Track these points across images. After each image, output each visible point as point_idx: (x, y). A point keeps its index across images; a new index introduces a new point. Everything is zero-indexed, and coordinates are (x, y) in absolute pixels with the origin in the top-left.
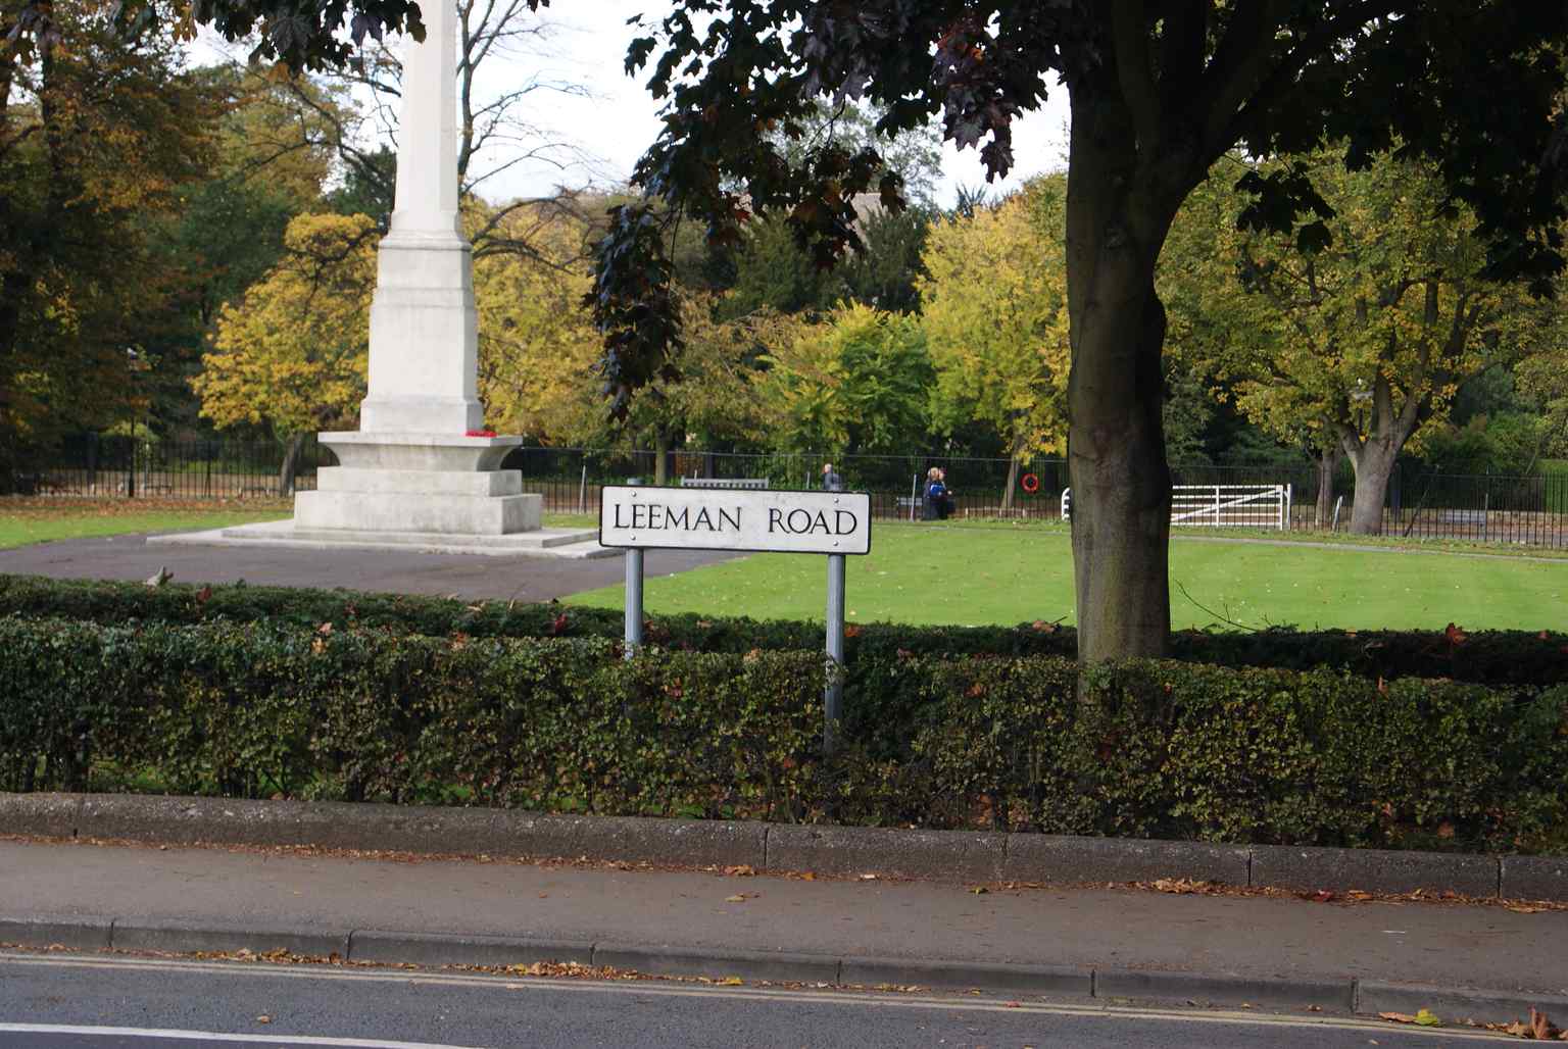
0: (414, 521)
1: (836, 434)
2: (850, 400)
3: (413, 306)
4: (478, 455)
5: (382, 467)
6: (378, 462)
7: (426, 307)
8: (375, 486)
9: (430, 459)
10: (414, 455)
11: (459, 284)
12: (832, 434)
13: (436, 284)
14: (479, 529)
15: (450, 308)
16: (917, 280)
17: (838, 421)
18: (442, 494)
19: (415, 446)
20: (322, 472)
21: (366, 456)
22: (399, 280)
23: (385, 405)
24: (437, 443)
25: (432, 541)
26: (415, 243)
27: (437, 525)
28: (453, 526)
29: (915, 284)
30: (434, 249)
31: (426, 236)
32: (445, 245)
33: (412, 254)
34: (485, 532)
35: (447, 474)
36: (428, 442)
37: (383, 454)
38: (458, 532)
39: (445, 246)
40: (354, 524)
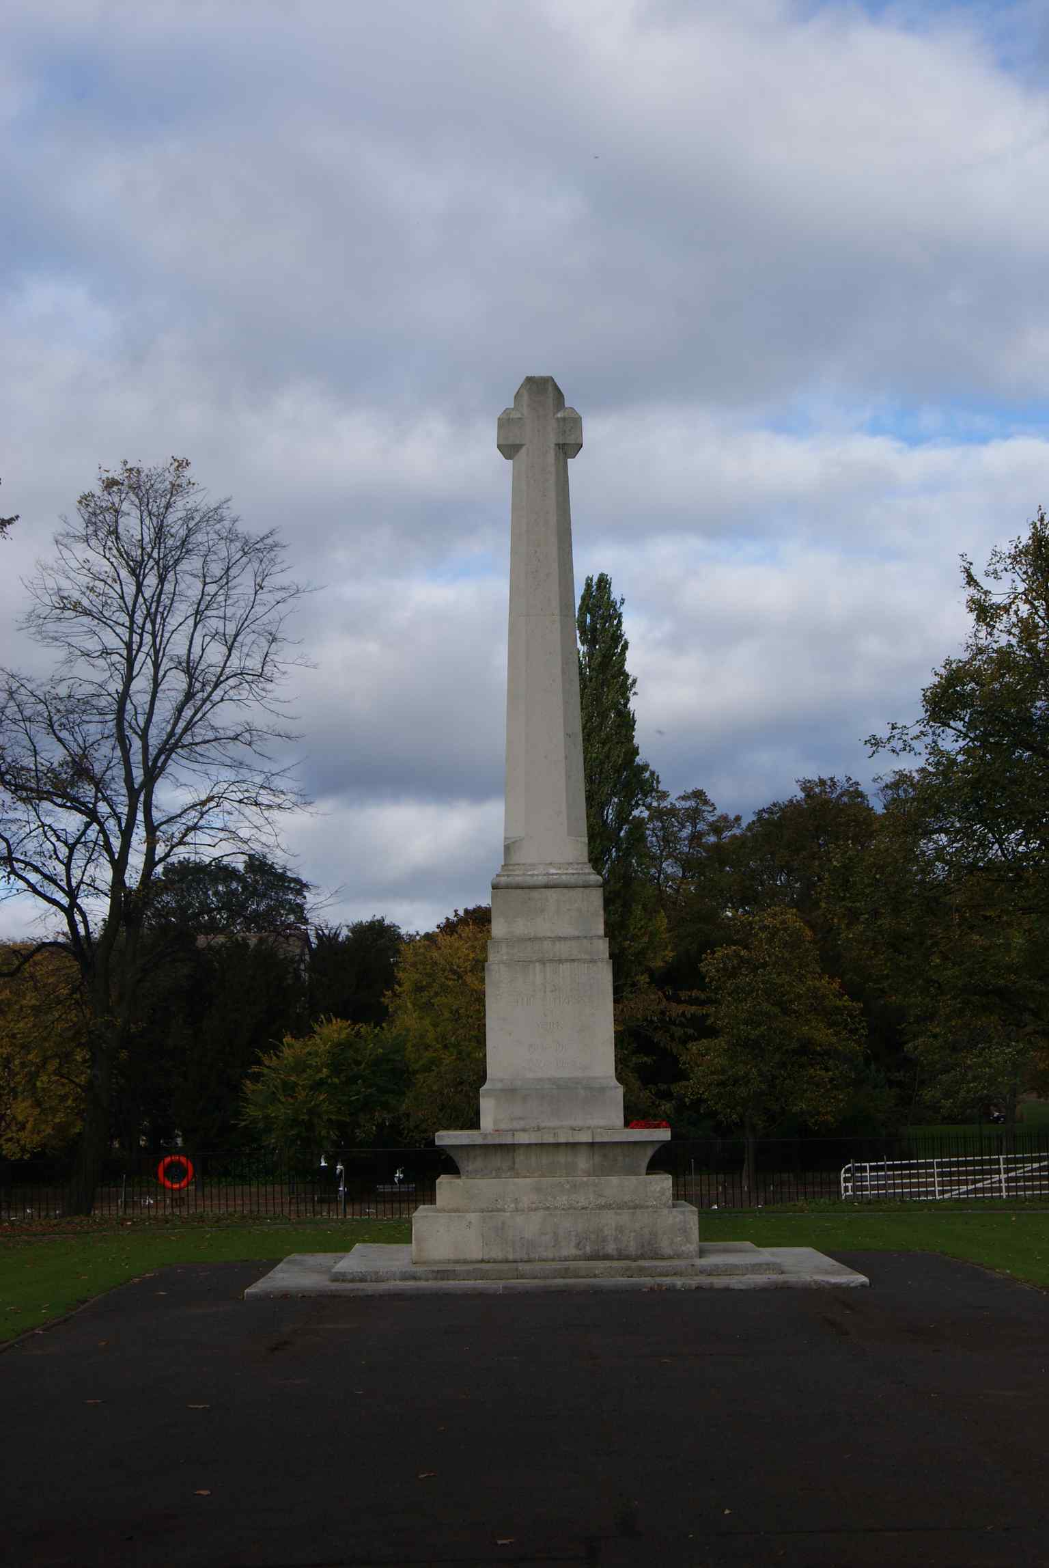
0: (578, 1246)
1: (328, 1133)
2: (339, 1102)
3: (543, 962)
4: (650, 1153)
5: (517, 1176)
6: (512, 1168)
7: (560, 961)
8: (516, 1201)
9: (583, 1162)
10: (562, 1158)
11: (600, 929)
12: (324, 1133)
13: (569, 931)
14: (668, 1251)
15: (593, 961)
16: (384, 996)
17: (330, 1120)
18: (608, 1207)
19: (567, 1144)
20: (443, 1182)
21: (497, 1161)
22: (521, 927)
23: (510, 1093)
24: (598, 1139)
25: (628, 1272)
26: (541, 880)
27: (611, 1248)
28: (632, 1249)
29: (383, 1000)
30: (566, 887)
31: (553, 871)
32: (580, 880)
33: (536, 894)
34: (678, 1256)
35: (614, 1180)
36: (585, 1137)
37: (520, 1158)
38: (642, 1257)
39: (581, 883)
40: (497, 1253)
